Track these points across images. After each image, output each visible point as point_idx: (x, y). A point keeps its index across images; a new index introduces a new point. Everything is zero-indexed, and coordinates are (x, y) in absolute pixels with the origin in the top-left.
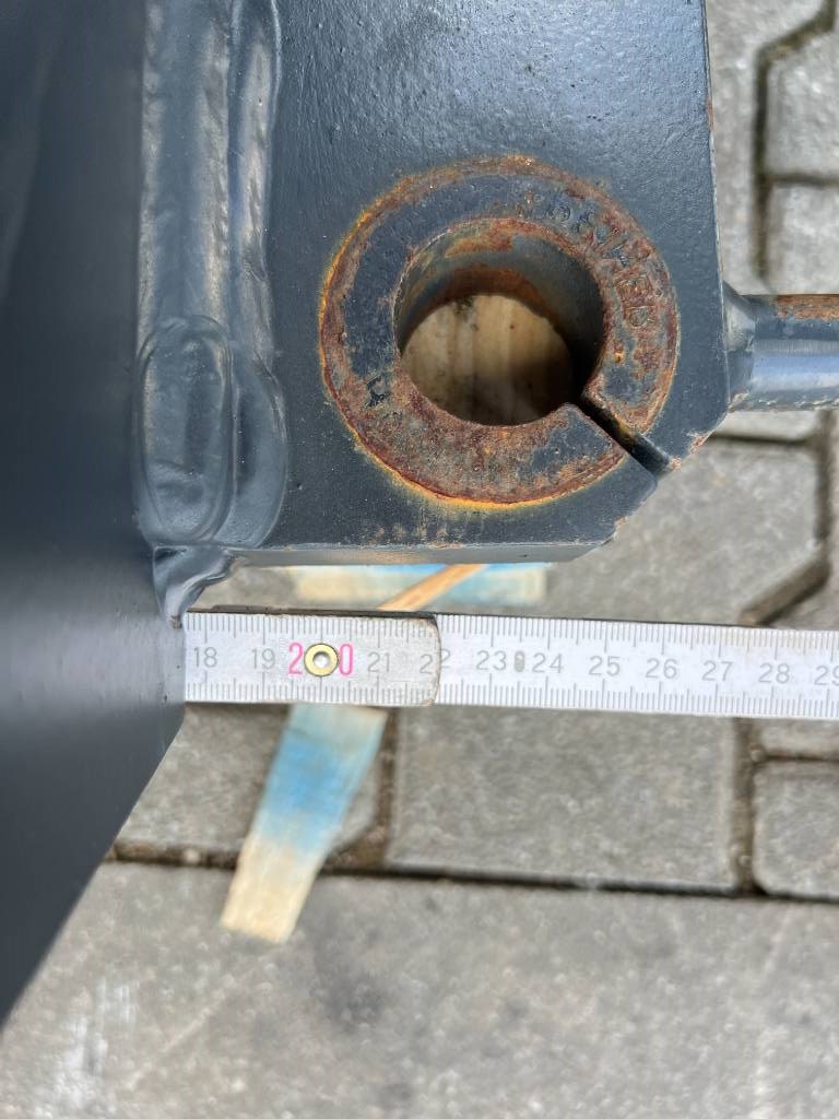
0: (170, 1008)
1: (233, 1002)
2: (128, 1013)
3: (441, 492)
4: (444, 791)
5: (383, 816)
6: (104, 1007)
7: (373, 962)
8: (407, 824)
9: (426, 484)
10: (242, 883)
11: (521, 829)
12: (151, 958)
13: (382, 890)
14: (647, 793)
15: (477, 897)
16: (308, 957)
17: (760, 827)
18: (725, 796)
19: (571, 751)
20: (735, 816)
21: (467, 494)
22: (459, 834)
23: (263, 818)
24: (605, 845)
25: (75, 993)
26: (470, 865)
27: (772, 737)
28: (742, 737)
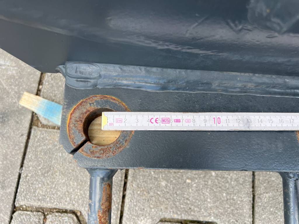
0: (9, 81)
1: (8, 93)
2: (10, 73)
3: (71, 114)
4: (47, 139)
5: (43, 126)
6: (12, 68)
7: (12, 122)
8: (41, 131)
9: (73, 111)
10: (33, 96)
11: (36, 155)
12: (20, 78)
13: (27, 125)
14: (40, 185)
15: (23, 145)
16: (15, 109)
17: (29, 213)
18: (36, 204)
19: (52, 168)
20: (32, 207)
21: (71, 119)
22: (37, 142)
23: (46, 101)
24: (30, 175)
25: (15, 63)
26: (30, 144)
27: (50, 217)
28: (51, 211)
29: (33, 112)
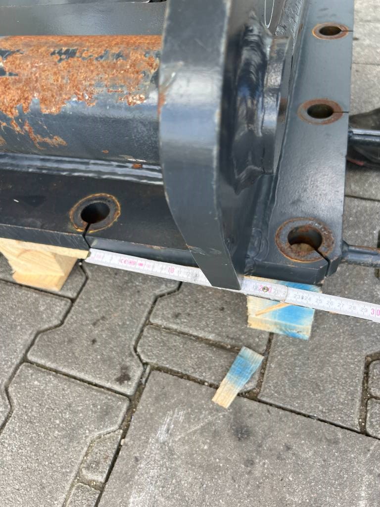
0: (192, 421)
1: (210, 424)
2: (181, 419)
4: (277, 383)
6: (175, 416)
7: (250, 422)
8: (265, 388)
10: (219, 391)
11: (297, 398)
12: (191, 406)
13: (255, 404)
14: (334, 396)
15: (282, 412)
16: (232, 417)
17: (369, 415)
18: (358, 403)
19: (314, 381)
20: (361, 411)
22: (279, 394)
23: (228, 374)
24: (321, 408)
25: (170, 411)
26: (281, 404)
27: (374, 391)
28: (365, 390)
29: (238, 395)
